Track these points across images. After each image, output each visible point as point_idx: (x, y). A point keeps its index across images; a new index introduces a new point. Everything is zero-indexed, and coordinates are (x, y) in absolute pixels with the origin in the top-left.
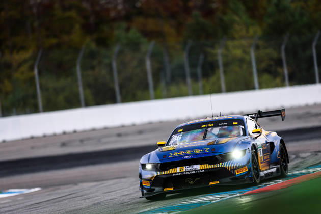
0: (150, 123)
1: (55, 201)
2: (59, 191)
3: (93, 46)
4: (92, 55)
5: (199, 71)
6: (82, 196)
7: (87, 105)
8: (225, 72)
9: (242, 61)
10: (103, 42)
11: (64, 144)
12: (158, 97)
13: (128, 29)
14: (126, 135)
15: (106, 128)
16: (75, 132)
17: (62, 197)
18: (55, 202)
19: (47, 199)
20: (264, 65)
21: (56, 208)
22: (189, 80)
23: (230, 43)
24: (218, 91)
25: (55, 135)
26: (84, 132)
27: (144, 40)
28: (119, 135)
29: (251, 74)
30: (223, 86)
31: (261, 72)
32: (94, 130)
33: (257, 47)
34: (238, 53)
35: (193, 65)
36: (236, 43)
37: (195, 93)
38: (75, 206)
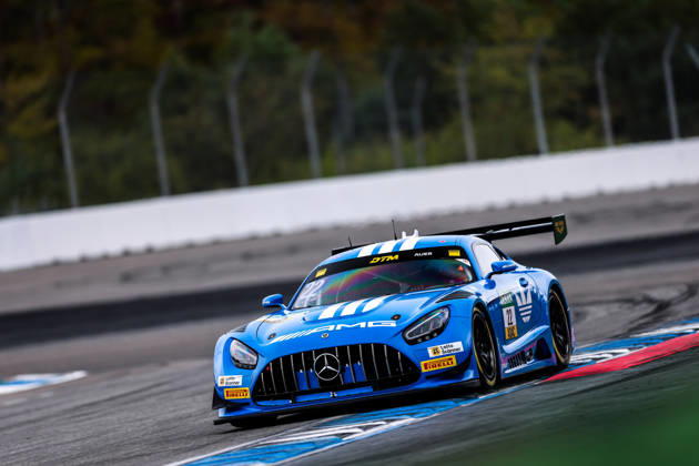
0: (313, 231)
1: (126, 399)
2: (130, 378)
3: (182, 63)
4: (179, 83)
5: (416, 116)
6: (183, 388)
7: (175, 191)
8: (474, 117)
9: (507, 91)
10: (202, 54)
11: (127, 278)
12: (328, 173)
13: (258, 25)
14: (262, 255)
15: (216, 243)
16: (150, 251)
17: (140, 391)
18: (126, 403)
19: (107, 396)
20: (557, 102)
21: (133, 414)
22: (396, 135)
23: (484, 54)
24: (459, 158)
25: (106, 258)
26: (169, 250)
27: (292, 48)
28: (247, 256)
29: (531, 121)
30: (471, 146)
31: (551, 116)
32: (190, 246)
33: (543, 64)
34: (500, 74)
35: (403, 104)
36: (496, 53)
37: (409, 164)
38: (174, 411)
